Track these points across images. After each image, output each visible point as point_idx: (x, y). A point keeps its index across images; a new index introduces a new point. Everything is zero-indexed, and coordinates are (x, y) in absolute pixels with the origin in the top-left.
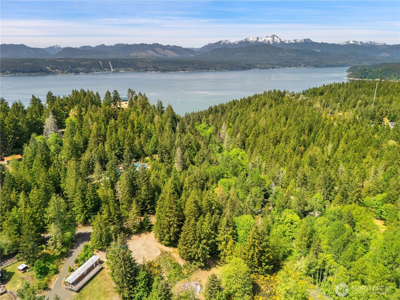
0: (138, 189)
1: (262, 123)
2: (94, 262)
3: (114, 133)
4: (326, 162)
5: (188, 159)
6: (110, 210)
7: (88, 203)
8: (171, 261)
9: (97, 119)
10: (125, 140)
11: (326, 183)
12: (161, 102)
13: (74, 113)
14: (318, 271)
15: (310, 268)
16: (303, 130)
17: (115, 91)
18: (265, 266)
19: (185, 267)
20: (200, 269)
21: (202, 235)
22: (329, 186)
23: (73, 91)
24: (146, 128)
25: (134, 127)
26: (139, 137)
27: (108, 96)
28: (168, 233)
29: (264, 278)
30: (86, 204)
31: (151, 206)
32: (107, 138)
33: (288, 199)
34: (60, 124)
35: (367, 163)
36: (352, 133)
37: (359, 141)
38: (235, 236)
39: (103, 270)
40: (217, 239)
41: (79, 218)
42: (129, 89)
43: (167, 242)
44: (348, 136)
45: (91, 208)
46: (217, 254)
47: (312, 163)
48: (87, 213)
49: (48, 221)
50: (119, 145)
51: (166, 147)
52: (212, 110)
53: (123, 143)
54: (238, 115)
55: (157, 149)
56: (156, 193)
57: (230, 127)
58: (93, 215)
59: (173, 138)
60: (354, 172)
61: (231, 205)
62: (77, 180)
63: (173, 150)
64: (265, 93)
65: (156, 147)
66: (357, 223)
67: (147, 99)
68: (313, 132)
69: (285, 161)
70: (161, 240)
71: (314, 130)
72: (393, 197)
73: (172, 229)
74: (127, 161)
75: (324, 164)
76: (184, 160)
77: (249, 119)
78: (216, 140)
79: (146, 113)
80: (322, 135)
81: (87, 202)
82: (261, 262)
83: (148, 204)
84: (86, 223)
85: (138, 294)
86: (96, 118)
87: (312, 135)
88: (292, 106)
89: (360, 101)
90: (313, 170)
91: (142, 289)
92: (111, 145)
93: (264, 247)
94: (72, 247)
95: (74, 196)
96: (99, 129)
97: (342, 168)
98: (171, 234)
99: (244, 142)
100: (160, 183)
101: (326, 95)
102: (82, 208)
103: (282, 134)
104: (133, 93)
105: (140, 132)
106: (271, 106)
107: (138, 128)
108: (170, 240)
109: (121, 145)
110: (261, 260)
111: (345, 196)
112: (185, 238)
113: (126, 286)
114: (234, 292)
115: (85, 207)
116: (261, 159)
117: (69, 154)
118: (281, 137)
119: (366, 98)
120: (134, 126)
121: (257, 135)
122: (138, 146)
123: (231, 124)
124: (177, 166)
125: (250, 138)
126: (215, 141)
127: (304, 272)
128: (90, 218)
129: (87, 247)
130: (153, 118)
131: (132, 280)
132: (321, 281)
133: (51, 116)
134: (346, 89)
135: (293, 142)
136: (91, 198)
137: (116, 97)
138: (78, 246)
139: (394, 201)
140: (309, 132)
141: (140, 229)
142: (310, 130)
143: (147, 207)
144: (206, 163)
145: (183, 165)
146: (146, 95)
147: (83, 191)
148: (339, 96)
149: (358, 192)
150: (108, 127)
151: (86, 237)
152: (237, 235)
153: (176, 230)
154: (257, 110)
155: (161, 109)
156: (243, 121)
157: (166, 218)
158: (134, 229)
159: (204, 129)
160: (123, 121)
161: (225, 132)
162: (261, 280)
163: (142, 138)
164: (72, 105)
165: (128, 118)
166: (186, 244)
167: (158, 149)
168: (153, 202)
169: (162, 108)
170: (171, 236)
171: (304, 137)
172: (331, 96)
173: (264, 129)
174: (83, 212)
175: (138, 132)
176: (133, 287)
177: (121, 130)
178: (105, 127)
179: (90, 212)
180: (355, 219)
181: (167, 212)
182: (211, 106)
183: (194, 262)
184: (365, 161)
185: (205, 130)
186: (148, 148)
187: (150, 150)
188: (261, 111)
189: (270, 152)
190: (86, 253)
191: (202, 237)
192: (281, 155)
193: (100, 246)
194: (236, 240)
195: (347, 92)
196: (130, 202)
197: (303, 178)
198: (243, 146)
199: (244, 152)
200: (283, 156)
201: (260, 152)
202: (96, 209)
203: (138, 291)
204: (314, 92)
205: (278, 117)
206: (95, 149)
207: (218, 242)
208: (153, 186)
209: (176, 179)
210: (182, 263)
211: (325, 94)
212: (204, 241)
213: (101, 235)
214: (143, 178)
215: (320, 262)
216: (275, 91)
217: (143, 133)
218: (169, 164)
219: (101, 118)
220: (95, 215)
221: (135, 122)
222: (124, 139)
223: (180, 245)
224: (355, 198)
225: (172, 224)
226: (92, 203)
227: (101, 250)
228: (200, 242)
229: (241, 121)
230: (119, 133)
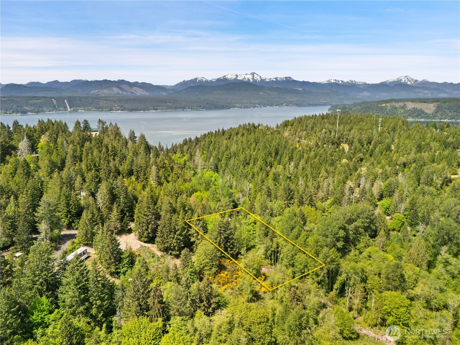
0: (117, 198)
1: (233, 148)
2: (82, 251)
3: (90, 154)
4: (288, 177)
5: (163, 178)
6: (93, 212)
7: (72, 208)
8: (149, 253)
9: (73, 142)
10: (101, 161)
11: (286, 194)
12: (133, 132)
13: (45, 139)
14: (273, 253)
15: (267, 251)
16: (270, 153)
17: (85, 121)
18: (230, 251)
19: (162, 256)
20: (175, 258)
21: (176, 227)
22: (289, 196)
23: (39, 121)
24: (121, 151)
25: (108, 151)
26: (114, 160)
27: (78, 126)
28: (147, 230)
29: (229, 262)
30: (70, 209)
31: (129, 213)
32: (83, 159)
33: (252, 205)
34: (33, 148)
35: (322, 177)
36: (312, 154)
37: (316, 160)
38: (205, 230)
39: (90, 258)
40: (190, 233)
41: (65, 221)
42: (100, 120)
43: (146, 239)
44: (308, 156)
45: (75, 213)
46: (191, 246)
47: (276, 179)
48: (70, 217)
49: (38, 219)
50: (95, 166)
51: (142, 167)
52: (186, 142)
53: (99, 164)
54: (211, 143)
55: (133, 168)
56: (134, 202)
57: (203, 154)
58: (76, 219)
59: (148, 159)
60: (310, 184)
61: (203, 208)
62: (62, 188)
63: (149, 169)
64: (240, 126)
65: (132, 166)
66: (308, 220)
67: (118, 128)
68: (279, 155)
69: (252, 178)
70: (140, 239)
71: (280, 153)
72: (338, 200)
73: (150, 226)
74: (106, 175)
75: (285, 178)
76: (159, 177)
77: (222, 146)
78: (190, 165)
79: (119, 140)
80: (286, 156)
81: (71, 207)
82: (227, 248)
83: (126, 212)
84: (69, 227)
85: (123, 270)
86: (72, 141)
87: (278, 157)
88: (262, 134)
89: (324, 130)
90: (276, 185)
91: (126, 265)
92: (87, 165)
93: (229, 235)
94: (60, 243)
95: (58, 202)
96: (75, 151)
97: (301, 182)
98: (150, 231)
99: (216, 166)
100: (136, 193)
101: (295, 126)
102: (66, 212)
103: (250, 157)
104: (104, 123)
105: (115, 155)
106: (243, 135)
107: (113, 151)
108: (148, 237)
109: (97, 165)
110: (227, 246)
111: (301, 203)
112: (162, 231)
113: (113, 261)
114: (204, 267)
115: (69, 212)
116: (232, 179)
117: (48, 171)
118: (250, 160)
119: (330, 127)
120: (108, 150)
121: (229, 159)
122: (113, 168)
123: (205, 152)
124: (152, 182)
125: (223, 162)
126: (190, 166)
127: (264, 256)
128: (73, 222)
129: (74, 243)
130: (127, 144)
131: (118, 257)
132: (277, 262)
133: (25, 139)
134: (313, 120)
135: (259, 163)
136: (75, 204)
137: (86, 127)
138: (65, 242)
139: (340, 203)
140: (275, 155)
141: (120, 231)
142: (277, 154)
143: (125, 214)
144: (180, 181)
145: (158, 182)
146: (117, 125)
147: (67, 197)
148: (307, 126)
149: (310, 196)
150: (84, 149)
151: (73, 236)
152: (207, 228)
153: (153, 227)
154: (229, 138)
155: (134, 139)
156: (216, 149)
157: (145, 217)
158: (116, 229)
159: (179, 158)
160: (97, 145)
161: (199, 159)
162: (226, 263)
163: (116, 161)
164: (43, 132)
165: (102, 143)
166: (163, 236)
167: (134, 168)
168: (131, 209)
169: (135, 137)
170: (149, 233)
171: (269, 159)
172: (300, 126)
173: (235, 153)
174: (67, 216)
175: (112, 155)
176: (119, 264)
177: (96, 152)
178: (80, 149)
179: (74, 217)
180: (306, 216)
181: (145, 212)
182: (186, 139)
183: (170, 252)
184: (321, 175)
185: (179, 159)
186: (124, 168)
187: (126, 169)
188: (233, 139)
189: (240, 171)
190: (73, 247)
191: (177, 229)
192: (250, 173)
193: (85, 242)
194: (206, 232)
195: (314, 123)
196: (110, 209)
197: (268, 191)
198: (216, 169)
199: (216, 174)
200: (251, 174)
201: (232, 173)
202: (79, 215)
203: (123, 267)
204: (286, 124)
205: (249, 143)
206: (73, 167)
207: (190, 235)
208: (131, 196)
209: (152, 191)
210: (159, 254)
211: (295, 124)
212: (178, 232)
213: (86, 232)
214: (122, 188)
215: (274, 245)
216: (249, 124)
217: (117, 157)
218: (145, 179)
219: (76, 142)
220: (78, 219)
221: (110, 146)
222: (100, 159)
223: (157, 239)
224: (307, 202)
225: (150, 222)
226: (76, 208)
227: (86, 245)
228: (175, 233)
229: (215, 149)
230: (94, 155)
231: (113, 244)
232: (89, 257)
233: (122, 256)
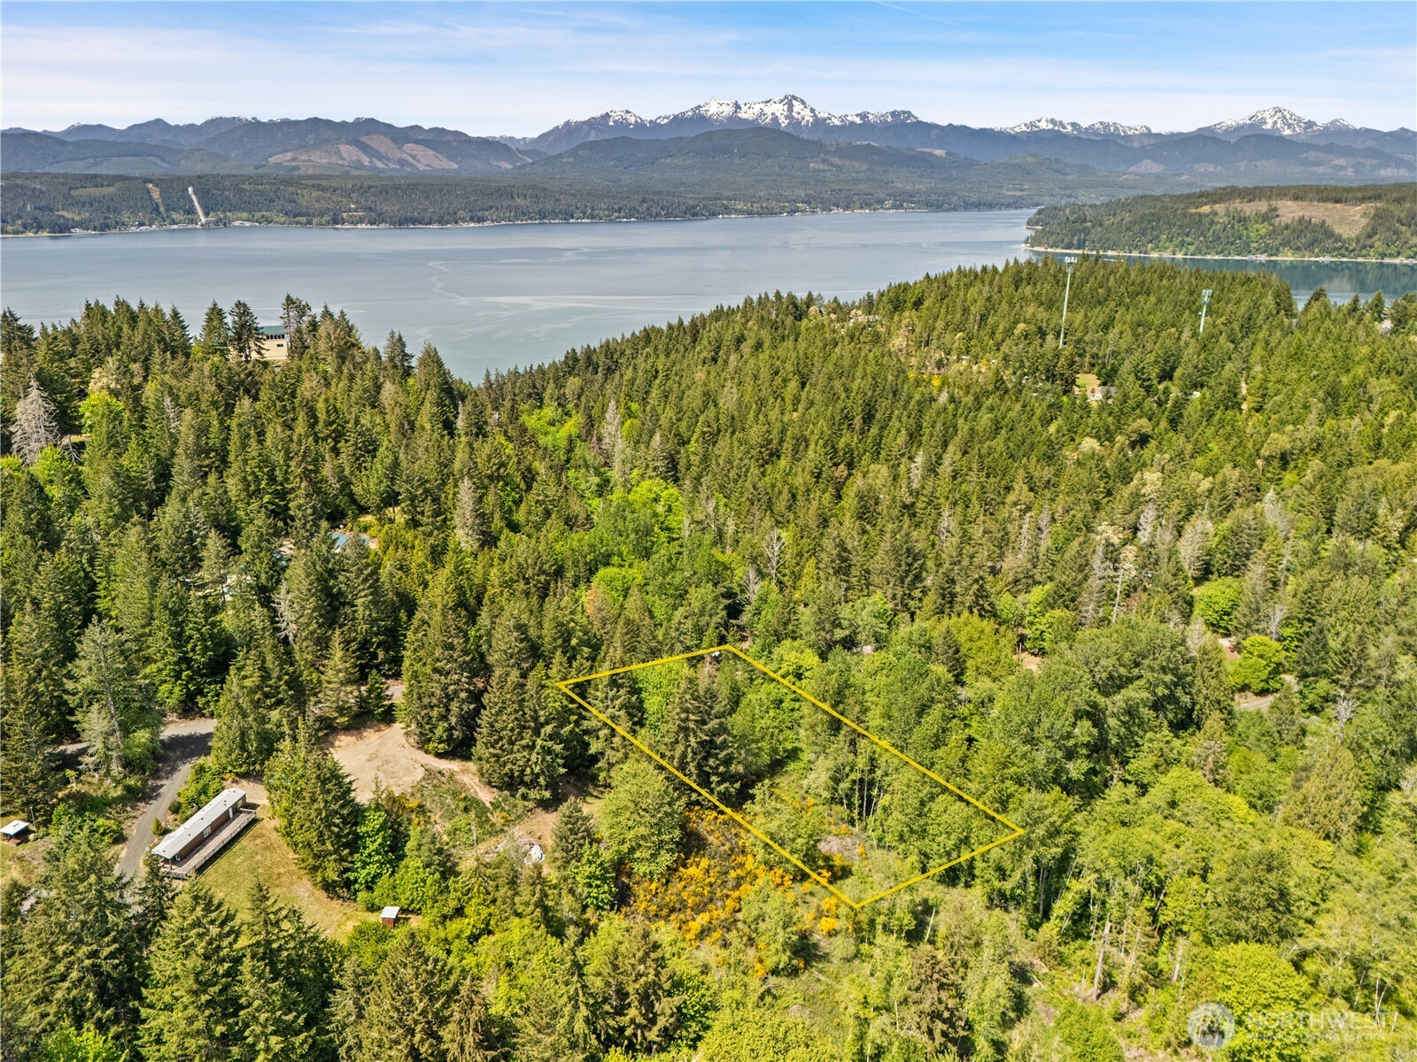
0: (344, 604)
1: (728, 399)
2: (230, 804)
3: (253, 442)
4: (905, 506)
5: (497, 516)
6: (264, 662)
7: (193, 650)
8: (455, 794)
9: (194, 399)
10: (293, 463)
11: (900, 566)
12: (400, 339)
13: (105, 380)
14: (857, 787)
15: (837, 781)
16: (846, 417)
17: (239, 305)
18: (719, 783)
19: (496, 806)
20: (539, 810)
21: (542, 713)
22: (907, 572)
23: (88, 307)
24: (357, 422)
25: (316, 422)
26: (336, 451)
27: (215, 323)
28: (444, 718)
29: (716, 818)
30: (187, 652)
31: (387, 651)
32: (231, 458)
33: (789, 613)
34: (65, 421)
35: (1015, 504)
36: (985, 419)
37: (999, 443)
38: (637, 715)
39: (258, 826)
40: (585, 724)
41: (170, 693)
42: (288, 298)
43: (442, 746)
44: (972, 429)
45: (204, 663)
46: (588, 767)
47: (866, 512)
48: (191, 679)
49: (77, 701)
50: (272, 479)
51: (427, 481)
52: (576, 360)
53: (286, 472)
54: (655, 377)
55: (396, 488)
56: (403, 615)
57: (630, 414)
58: (210, 684)
59: (447, 453)
60: (977, 532)
61: (626, 634)
62: (154, 583)
63: (449, 488)
64: (748, 302)
65: (392, 480)
66: (970, 663)
67: (351, 329)
68: (875, 422)
69: (789, 508)
70: (423, 743)
71: (878, 416)
72: (1068, 590)
73: (454, 706)
74: (305, 524)
75: (896, 512)
76: (482, 517)
77: (689, 388)
78: (588, 458)
79: (352, 378)
80: (899, 431)
81: (189, 647)
82: (708, 774)
83: (378, 647)
84: (189, 708)
85: (364, 872)
86: (191, 395)
87: (874, 431)
88: (820, 344)
89: (1021, 326)
90: (864, 532)
91: (376, 858)
92: (245, 479)
93: (714, 733)
94: (156, 775)
95: (147, 630)
96: (202, 431)
97: (948, 521)
98: (453, 720)
99: (673, 460)
100: (411, 585)
101: (928, 309)
102: (176, 663)
103: (783, 431)
104: (303, 310)
105: (339, 436)
106: (759, 346)
107: (334, 422)
108: (450, 739)
109: (280, 479)
110: (707, 769)
111: (948, 600)
112: (492, 726)
113: (331, 848)
114: (632, 850)
115: (185, 660)
116: (722, 509)
117: (111, 510)
118: (782, 441)
119: (1042, 314)
120: (316, 418)
121: (712, 438)
122: (332, 480)
123: (634, 406)
124: (463, 537)
125: (693, 446)
126: (585, 461)
127: (826, 794)
128: (200, 692)
129: (201, 770)
130: (379, 393)
131: (348, 834)
132: (868, 814)
133: (34, 393)
134: (987, 288)
135: (814, 454)
136: (202, 634)
137: (243, 326)
138: (174, 769)
139: (1073, 600)
140: (864, 422)
141: (357, 716)
142: (868, 418)
143: (375, 656)
144: (554, 525)
145: (483, 533)
146: (347, 317)
147: (175, 613)
148: (966, 310)
149: (976, 581)
150: (234, 423)
151: (198, 745)
152: (642, 710)
153: (466, 709)
154: (715, 360)
155: (402, 361)
156: (672, 398)
157: (436, 676)
158: (342, 715)
159: (552, 423)
160: (278, 403)
161: (615, 431)
162: (705, 824)
163: (343, 456)
164: (97, 355)
165: (293, 395)
166: (497, 742)
167: (402, 488)
168: (393, 639)
169: (406, 357)
170: (451, 728)
171: (846, 440)
172: (943, 311)
173: (733, 418)
174: (178, 676)
175: (329, 436)
176: (351, 854)
177: (274, 432)
178: (222, 422)
179: (202, 676)
180: (963, 650)
181: (438, 660)
182: (573, 350)
183: (522, 790)
184: (1011, 498)
185: (552, 429)
186: (369, 485)
187: (373, 491)
188: (726, 362)
189: (748, 485)
190: (200, 786)
191: (542, 719)
192: (780, 493)
193: (241, 766)
194: (641, 723)
195: (989, 299)
196: (323, 644)
197: (839, 555)
198: (673, 471)
199: (673, 490)
200: (785, 496)
201: (722, 488)
202: (218, 668)
203: (365, 864)
204: (898, 300)
205: (778, 380)
206: (197, 493)
207: (586, 732)
208: (391, 595)
209: (461, 573)
210: (486, 796)
211: (926, 304)
212: (548, 729)
213: (243, 734)
214: (360, 570)
215: (862, 762)
216: (778, 296)
217: (347, 441)
218: (437, 529)
219: (205, 397)
220: (216, 683)
221: (321, 406)
222: (288, 458)
223: (479, 749)
224: (969, 599)
225: (455, 692)
226: (206, 649)
227: (246, 776)
228: (537, 732)
229: (666, 397)
230: (268, 443)
231: (329, 792)
232: (254, 822)
233: (361, 830)
